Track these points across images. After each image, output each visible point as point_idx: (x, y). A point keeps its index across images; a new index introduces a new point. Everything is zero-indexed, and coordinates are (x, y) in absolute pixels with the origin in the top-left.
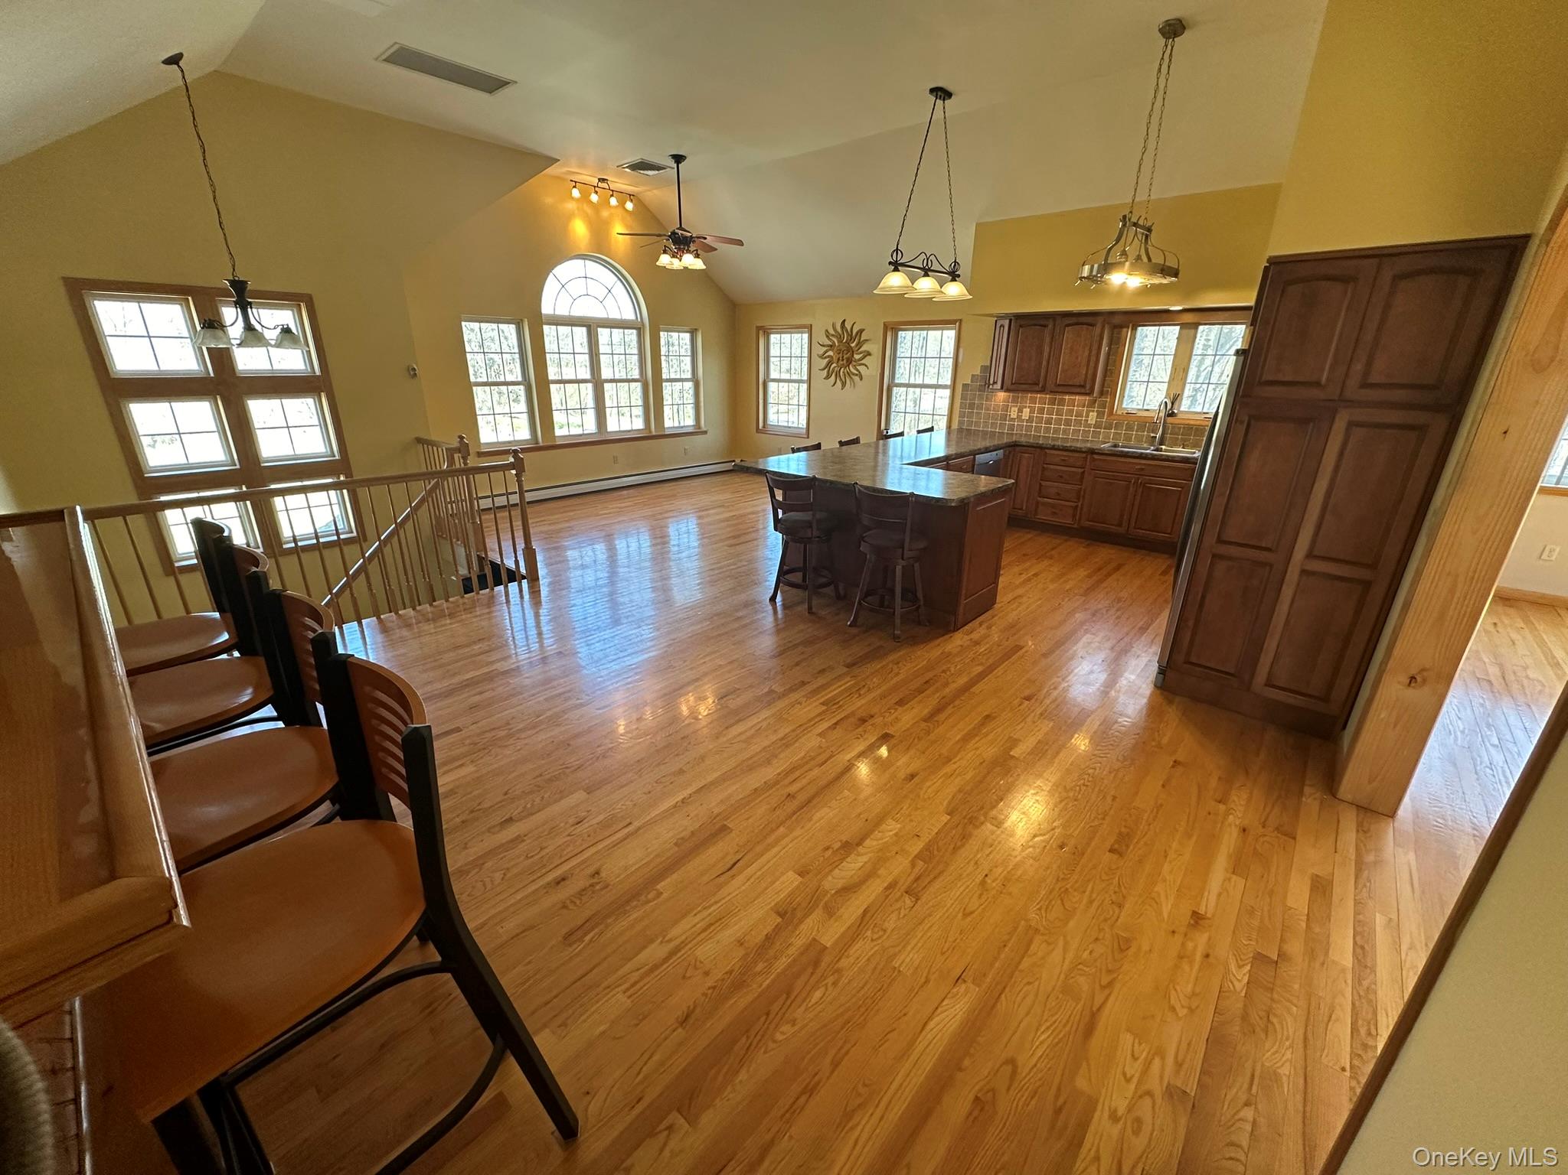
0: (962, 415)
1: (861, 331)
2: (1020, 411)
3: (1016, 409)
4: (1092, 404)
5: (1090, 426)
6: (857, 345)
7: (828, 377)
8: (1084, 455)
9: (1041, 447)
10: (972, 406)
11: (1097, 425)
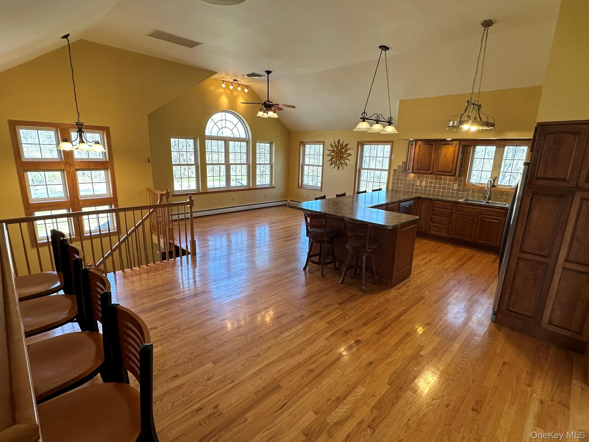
0: (393, 183)
1: (347, 145)
2: (421, 182)
3: (419, 181)
4: (455, 180)
5: (454, 190)
6: (345, 150)
7: (331, 164)
8: (453, 204)
9: (431, 200)
10: (398, 179)
11: (458, 190)
